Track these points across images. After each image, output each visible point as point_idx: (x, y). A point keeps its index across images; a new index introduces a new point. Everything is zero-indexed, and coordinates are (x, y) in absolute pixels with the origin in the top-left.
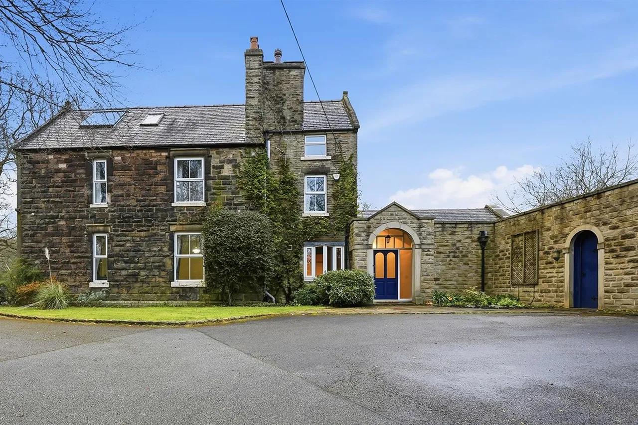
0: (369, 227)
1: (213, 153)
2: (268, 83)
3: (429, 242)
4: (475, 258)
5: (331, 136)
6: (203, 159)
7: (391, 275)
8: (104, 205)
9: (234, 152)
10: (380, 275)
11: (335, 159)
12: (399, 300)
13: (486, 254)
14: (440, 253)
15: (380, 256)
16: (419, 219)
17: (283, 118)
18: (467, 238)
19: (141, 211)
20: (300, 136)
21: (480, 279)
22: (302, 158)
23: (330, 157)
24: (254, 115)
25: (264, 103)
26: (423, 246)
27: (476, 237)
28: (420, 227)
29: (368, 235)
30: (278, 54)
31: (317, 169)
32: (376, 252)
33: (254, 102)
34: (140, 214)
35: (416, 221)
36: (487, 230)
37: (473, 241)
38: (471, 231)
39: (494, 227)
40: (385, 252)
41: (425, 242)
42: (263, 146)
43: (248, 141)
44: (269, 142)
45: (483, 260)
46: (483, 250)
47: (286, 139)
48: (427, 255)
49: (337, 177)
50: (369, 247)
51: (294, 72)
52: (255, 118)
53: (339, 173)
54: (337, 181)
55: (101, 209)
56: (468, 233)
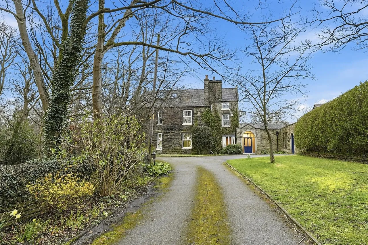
0: (241, 131)
1: (194, 109)
2: (211, 87)
3: (259, 135)
4: (275, 140)
5: (230, 103)
6: (191, 111)
7: (250, 145)
8: (161, 124)
9: (201, 108)
10: (246, 145)
11: (232, 110)
12: (252, 153)
13: (278, 139)
14: (264, 138)
15: (246, 139)
16: (256, 129)
17: (216, 97)
18: (273, 134)
19: (172, 126)
20: (221, 103)
21: (277, 146)
22: (221, 110)
23: (230, 109)
24: (207, 98)
25: (210, 93)
26: (257, 137)
27: (275, 133)
28: (256, 131)
29: (241, 133)
30: (214, 78)
31: (226, 113)
32: (245, 138)
33: (207, 94)
34: (172, 127)
35: (255, 129)
36: (278, 131)
37: (274, 135)
38: (274, 131)
39: (281, 130)
40: (248, 138)
41: (257, 135)
42: (210, 107)
43: (205, 105)
44: (211, 105)
45: (277, 141)
46: (277, 137)
47: (217, 104)
48: (258, 139)
49: (232, 115)
50: (241, 137)
51: (219, 84)
52: (207, 99)
53: (233, 114)
54: (232, 116)
55: (161, 126)
56: (273, 132)
